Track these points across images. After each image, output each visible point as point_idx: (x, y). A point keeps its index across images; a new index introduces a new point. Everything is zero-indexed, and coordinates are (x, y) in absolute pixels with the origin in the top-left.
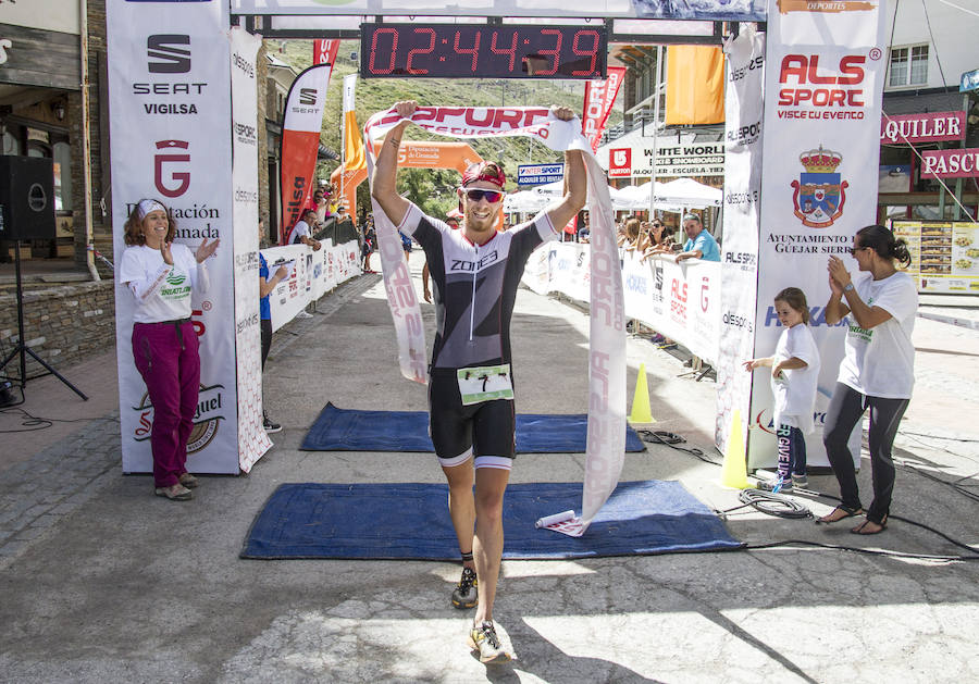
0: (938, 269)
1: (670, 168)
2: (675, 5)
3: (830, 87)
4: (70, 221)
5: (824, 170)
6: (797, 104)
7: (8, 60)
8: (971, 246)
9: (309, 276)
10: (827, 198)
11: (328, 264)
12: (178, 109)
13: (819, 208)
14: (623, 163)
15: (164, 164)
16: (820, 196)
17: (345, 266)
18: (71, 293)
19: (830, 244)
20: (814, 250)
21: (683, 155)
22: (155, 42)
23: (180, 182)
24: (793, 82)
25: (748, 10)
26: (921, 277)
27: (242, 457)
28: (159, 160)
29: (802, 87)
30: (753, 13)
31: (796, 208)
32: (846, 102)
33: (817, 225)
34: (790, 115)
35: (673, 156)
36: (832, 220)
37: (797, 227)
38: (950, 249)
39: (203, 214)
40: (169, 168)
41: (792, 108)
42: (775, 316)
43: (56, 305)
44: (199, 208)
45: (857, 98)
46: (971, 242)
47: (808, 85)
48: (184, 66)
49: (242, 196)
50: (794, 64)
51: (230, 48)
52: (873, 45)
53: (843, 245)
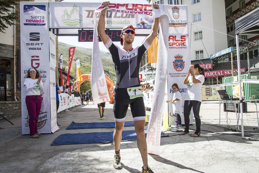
0: (210, 95)
1: (151, 78)
2: (146, 26)
3: (179, 42)
4: (10, 92)
5: (180, 59)
6: (172, 45)
9: (69, 102)
10: (181, 65)
11: (73, 100)
12: (37, 49)
13: (179, 67)
16: (179, 65)
17: (77, 102)
18: (10, 103)
19: (182, 75)
20: (179, 76)
21: (153, 75)
22: (31, 34)
23: (37, 65)
24: (171, 41)
26: (206, 97)
27: (52, 129)
28: (32, 60)
29: (173, 42)
31: (174, 67)
32: (183, 45)
33: (179, 71)
34: (171, 48)
35: (151, 75)
36: (182, 70)
37: (175, 72)
38: (212, 91)
39: (43, 72)
40: (34, 62)
41: (172, 46)
43: (6, 105)
44: (41, 71)
45: (185, 44)
46: (216, 89)
47: (175, 42)
48: (38, 39)
49: (52, 69)
50: (171, 37)
51: (49, 35)
52: (187, 33)
53: (185, 75)
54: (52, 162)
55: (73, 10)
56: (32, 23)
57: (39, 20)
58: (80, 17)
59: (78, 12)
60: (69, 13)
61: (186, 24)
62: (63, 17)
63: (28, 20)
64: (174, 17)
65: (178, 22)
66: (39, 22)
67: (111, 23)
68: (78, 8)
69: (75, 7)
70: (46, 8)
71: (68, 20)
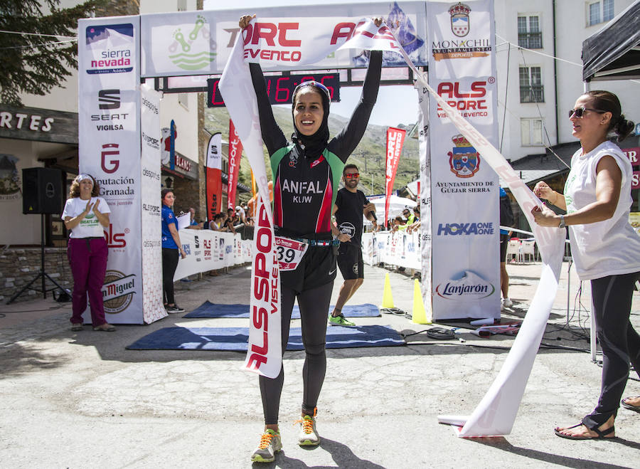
3: (466, 100)
5: (467, 145)
7: (51, 129)
9: (222, 251)
10: (469, 161)
12: (114, 128)
13: (465, 167)
15: (106, 156)
16: (465, 160)
19: (474, 187)
20: (464, 190)
22: (102, 94)
23: (114, 166)
24: (445, 97)
25: (417, 60)
27: (145, 315)
28: (104, 154)
29: (451, 100)
30: (420, 61)
31: (452, 167)
32: (476, 107)
33: (464, 176)
36: (473, 174)
37: (452, 178)
39: (126, 182)
40: (108, 158)
42: (443, 229)
44: (123, 179)
45: (482, 105)
47: (454, 99)
49: (147, 173)
50: (444, 88)
51: (140, 95)
52: (490, 75)
53: (481, 187)
55: (195, 32)
56: (105, 67)
57: (119, 61)
58: (212, 48)
59: (207, 35)
60: (187, 39)
61: (489, 49)
62: (173, 49)
63: (96, 62)
64: (456, 32)
65: (465, 44)
66: (119, 64)
68: (207, 26)
69: (200, 24)
70: (134, 30)
71: (185, 55)
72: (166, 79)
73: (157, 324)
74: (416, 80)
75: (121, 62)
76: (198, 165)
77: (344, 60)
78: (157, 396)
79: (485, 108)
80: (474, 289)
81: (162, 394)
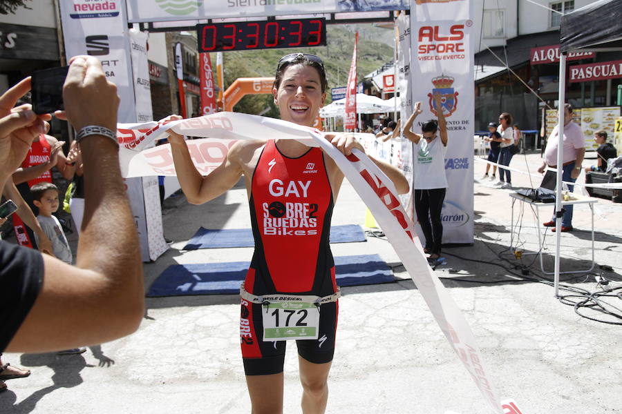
2: (360, 4)
5: (445, 87)
7: (15, 46)
8: (594, 122)
10: (448, 102)
13: (443, 107)
14: (391, 84)
16: (444, 100)
19: (451, 125)
22: (90, 39)
24: (426, 41)
25: (399, 4)
27: (151, 253)
29: (430, 43)
30: (402, 5)
31: (431, 108)
32: (455, 50)
34: (425, 58)
36: (451, 114)
38: (580, 125)
41: (426, 55)
45: (460, 47)
46: (593, 119)
47: (434, 42)
48: (106, 51)
49: (142, 118)
50: (426, 32)
51: (129, 41)
52: (468, 19)
53: (458, 126)
54: (142, 340)
56: (89, 12)
57: (103, 4)
63: (79, 5)
66: (104, 9)
67: (274, 3)
72: (151, 24)
73: (161, 258)
74: (396, 18)
75: (105, 6)
76: (167, 69)
77: (330, 5)
78: (195, 356)
79: (463, 50)
80: (452, 219)
81: (199, 354)
